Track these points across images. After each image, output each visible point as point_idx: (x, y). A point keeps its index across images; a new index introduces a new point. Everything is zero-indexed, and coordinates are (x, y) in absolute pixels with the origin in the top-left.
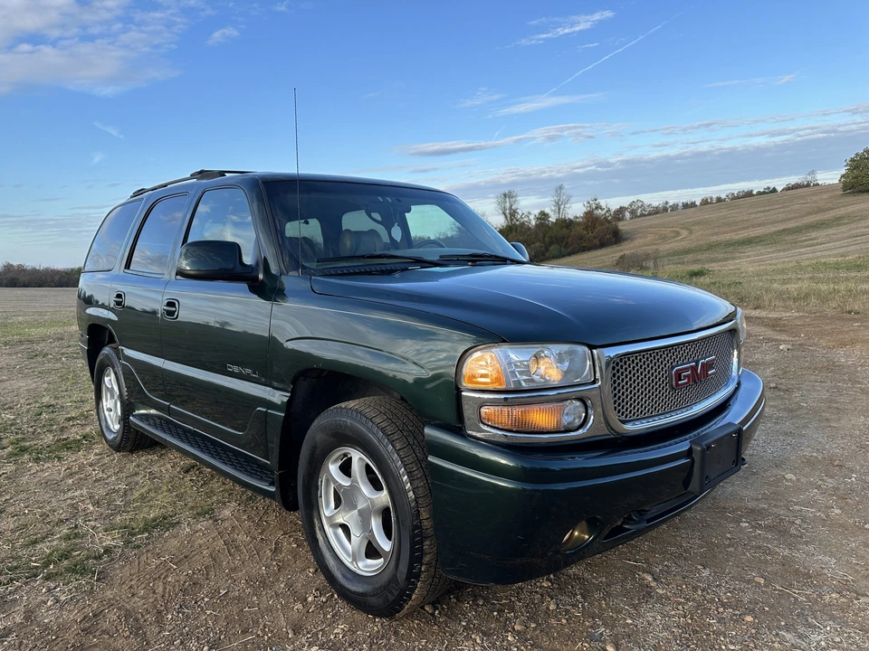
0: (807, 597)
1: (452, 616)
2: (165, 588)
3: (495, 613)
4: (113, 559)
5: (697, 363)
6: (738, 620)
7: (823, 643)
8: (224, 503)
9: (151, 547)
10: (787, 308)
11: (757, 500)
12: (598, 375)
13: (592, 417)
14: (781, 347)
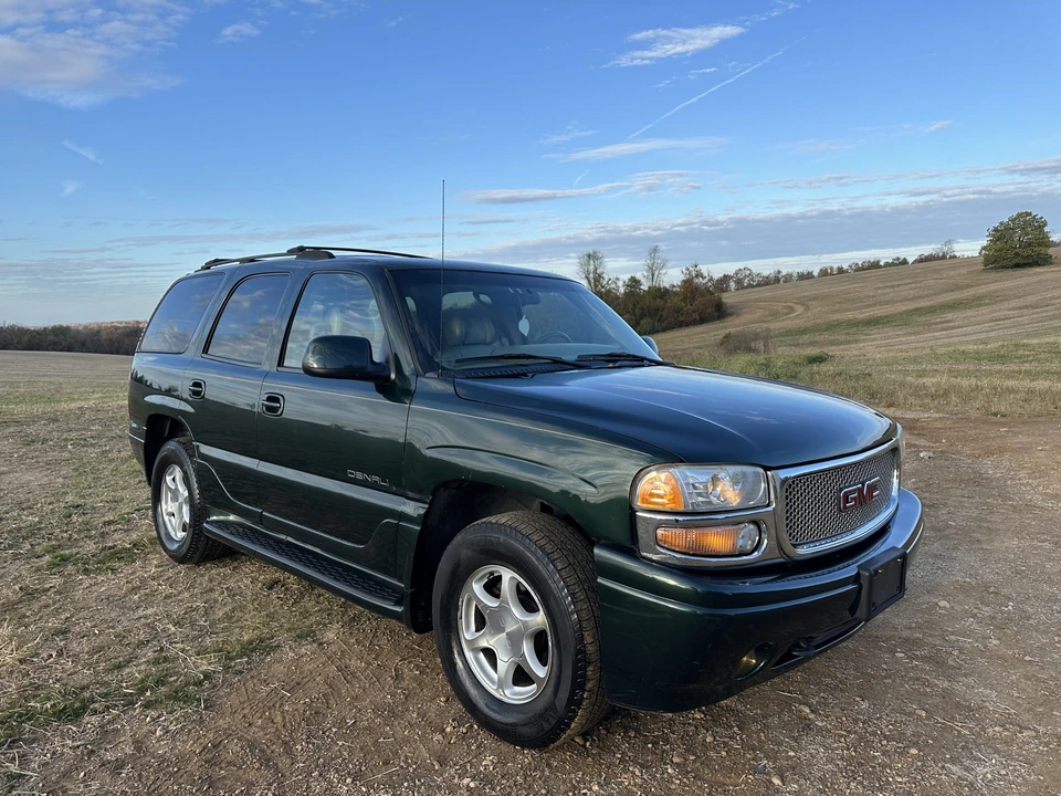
0: (971, 730)
1: (605, 748)
2: (284, 718)
3: (650, 746)
4: (215, 686)
5: (863, 484)
6: (903, 753)
7: (989, 776)
8: (325, 625)
9: (254, 673)
10: (925, 408)
11: (911, 628)
12: (772, 496)
13: (766, 541)
14: (921, 455)
